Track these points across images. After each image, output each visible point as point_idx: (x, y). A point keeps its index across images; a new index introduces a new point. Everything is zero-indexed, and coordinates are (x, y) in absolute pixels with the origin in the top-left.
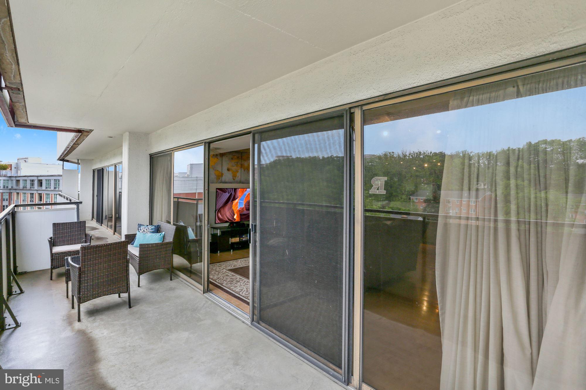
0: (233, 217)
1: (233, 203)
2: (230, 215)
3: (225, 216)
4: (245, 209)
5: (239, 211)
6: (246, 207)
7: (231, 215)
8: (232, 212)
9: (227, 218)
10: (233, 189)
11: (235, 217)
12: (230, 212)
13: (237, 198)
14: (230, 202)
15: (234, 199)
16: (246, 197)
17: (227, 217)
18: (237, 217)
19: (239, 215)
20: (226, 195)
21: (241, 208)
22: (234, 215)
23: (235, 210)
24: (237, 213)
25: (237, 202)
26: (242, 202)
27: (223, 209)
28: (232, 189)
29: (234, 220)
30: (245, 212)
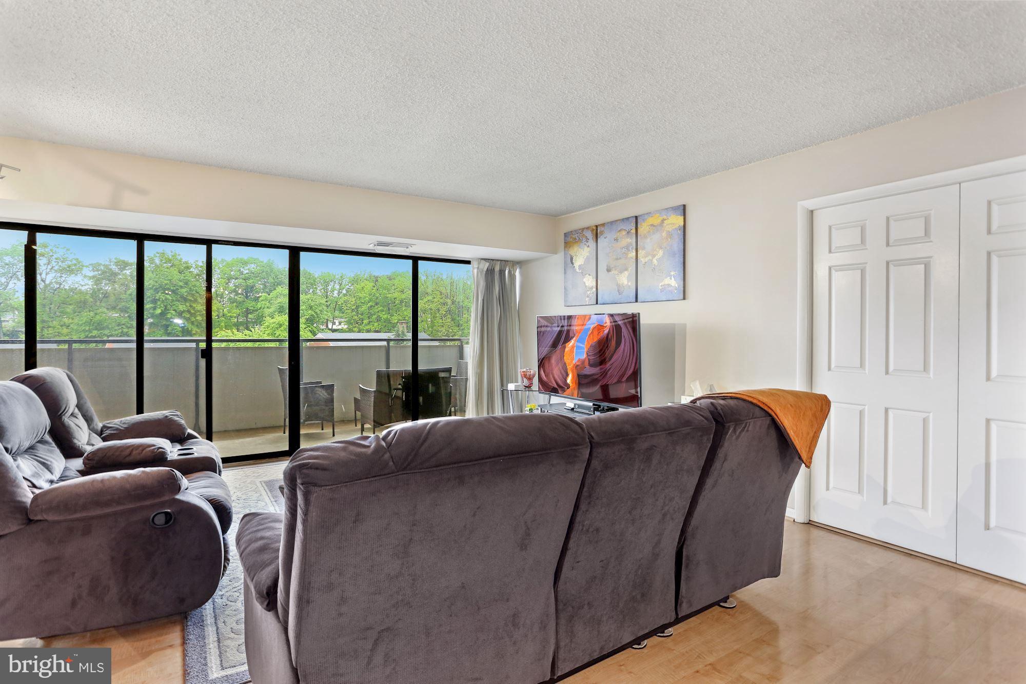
1: (565, 347)
3: (551, 376)
4: (587, 362)
5: (576, 366)
6: (590, 358)
7: (563, 375)
8: (562, 367)
9: (554, 383)
11: (569, 380)
13: (573, 337)
14: (560, 347)
15: (568, 339)
16: (589, 336)
17: (554, 378)
18: (573, 380)
19: (576, 376)
21: (579, 360)
22: (567, 375)
23: (570, 365)
24: (573, 372)
25: (573, 347)
26: (582, 345)
27: (547, 361)
28: (564, 316)
29: (566, 388)
30: (589, 370)
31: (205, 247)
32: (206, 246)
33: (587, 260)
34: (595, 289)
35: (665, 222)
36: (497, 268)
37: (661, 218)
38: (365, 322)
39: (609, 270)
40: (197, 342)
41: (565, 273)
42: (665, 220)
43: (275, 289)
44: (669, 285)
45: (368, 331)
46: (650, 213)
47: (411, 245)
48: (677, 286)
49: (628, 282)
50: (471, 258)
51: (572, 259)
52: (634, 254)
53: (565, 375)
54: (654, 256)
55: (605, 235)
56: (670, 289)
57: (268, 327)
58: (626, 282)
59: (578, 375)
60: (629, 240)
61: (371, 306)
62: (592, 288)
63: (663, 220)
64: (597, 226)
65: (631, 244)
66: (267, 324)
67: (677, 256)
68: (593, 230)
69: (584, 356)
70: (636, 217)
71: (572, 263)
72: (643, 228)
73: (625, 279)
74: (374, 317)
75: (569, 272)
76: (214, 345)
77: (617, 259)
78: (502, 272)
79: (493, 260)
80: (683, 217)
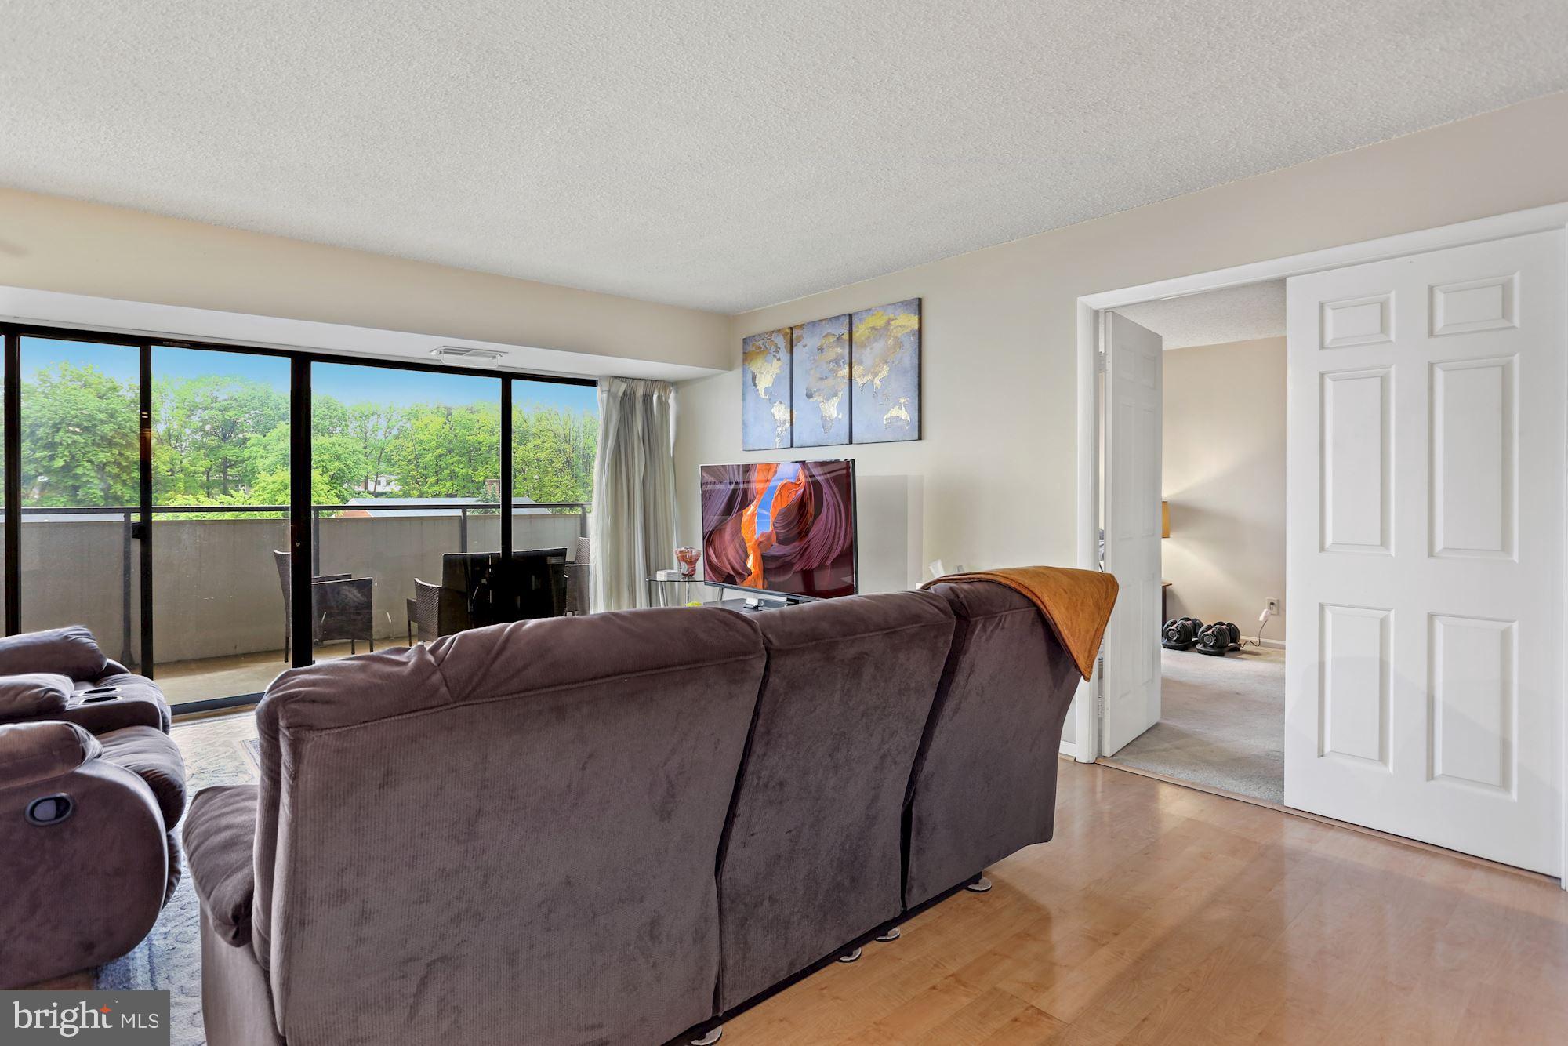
0: (745, 562)
1: (741, 516)
2: (738, 558)
4: (774, 538)
5: (760, 543)
6: (779, 531)
8: (740, 545)
9: (728, 566)
11: (750, 564)
12: (735, 547)
13: (753, 501)
14: (734, 514)
15: (745, 503)
16: (776, 497)
17: (729, 560)
18: (755, 564)
19: (759, 558)
21: (763, 534)
22: (747, 556)
23: (750, 541)
24: (754, 552)
25: (753, 515)
26: (765, 512)
27: (719, 534)
28: (739, 466)
29: (746, 574)
30: (777, 550)
31: (137, 350)
32: (139, 348)
33: (777, 379)
34: (788, 425)
35: (892, 323)
36: (640, 392)
37: (886, 318)
38: (431, 480)
39: (809, 396)
40: (128, 512)
41: (744, 400)
42: (893, 320)
43: (275, 427)
44: (898, 418)
45: (436, 495)
46: (870, 310)
47: (501, 353)
48: (909, 419)
49: (838, 414)
50: (599, 376)
51: (754, 378)
52: (846, 371)
53: (743, 556)
54: (875, 374)
55: (804, 342)
56: (899, 423)
57: (264, 489)
58: (834, 414)
59: (763, 556)
60: (839, 350)
61: (441, 455)
62: (785, 422)
63: (889, 321)
64: (792, 329)
65: (842, 356)
66: (263, 484)
67: (909, 374)
68: (786, 334)
69: (770, 529)
70: (850, 316)
71: (755, 385)
72: (860, 331)
73: (833, 409)
74: (446, 472)
75: (750, 397)
76: (156, 517)
77: (822, 378)
78: (647, 399)
79: (634, 379)
80: (917, 316)
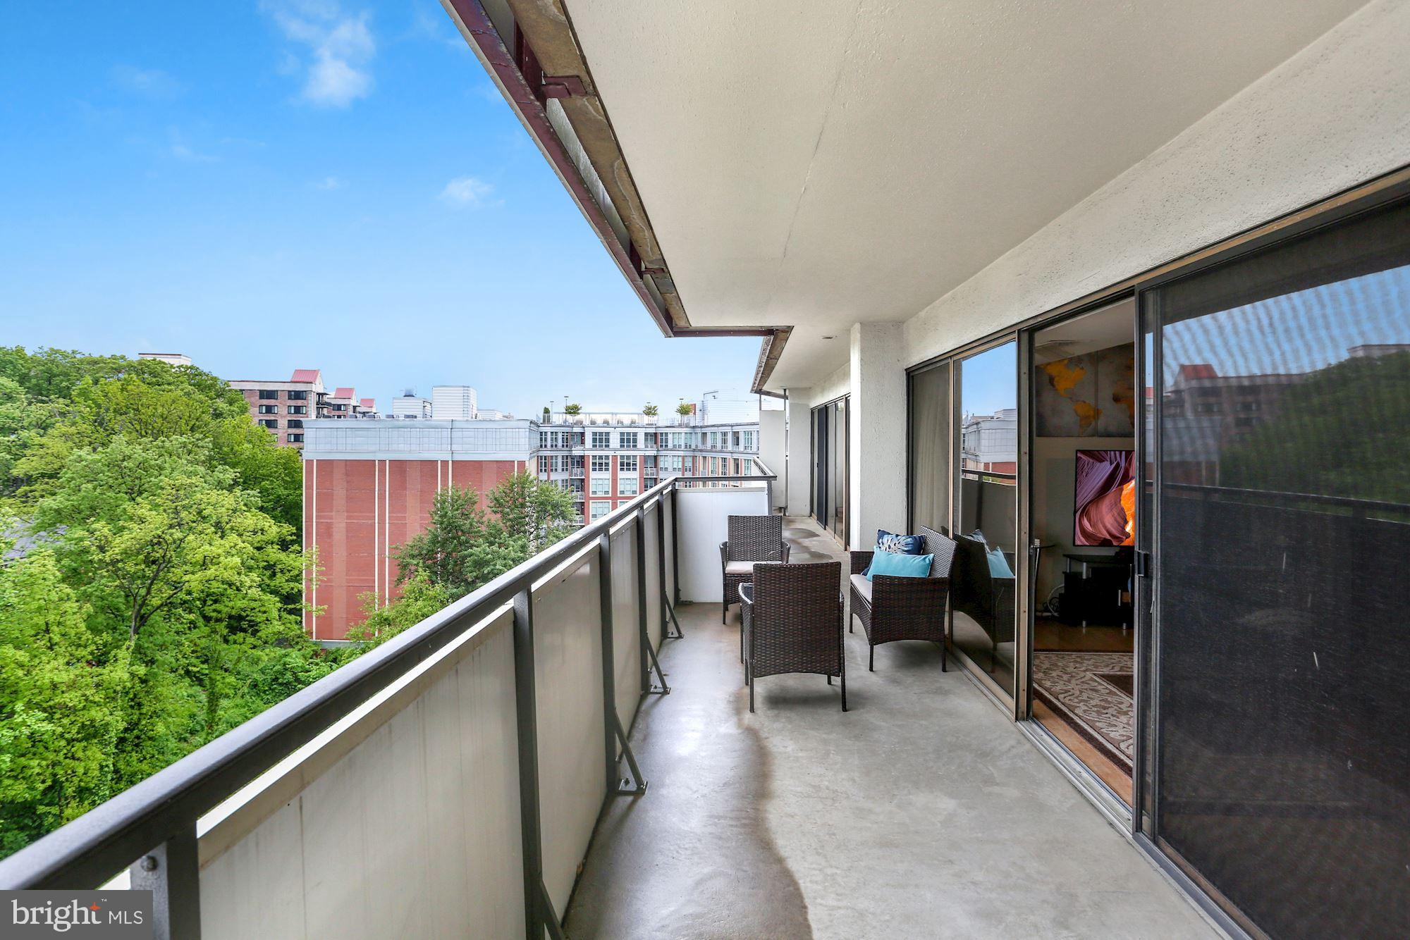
0: (1123, 528)
1: (1122, 490)
2: (1116, 524)
3: (1100, 525)
7: (1118, 523)
8: (1119, 514)
9: (1106, 534)
10: (1124, 453)
11: (1129, 528)
12: (1113, 515)
14: (1114, 489)
15: (1126, 479)
17: (1105, 527)
18: (1134, 528)
20: (1105, 469)
22: (1126, 522)
24: (1133, 517)
27: (1094, 506)
29: (1124, 538)
33: (1081, 383)
51: (1052, 380)
53: (1122, 523)
